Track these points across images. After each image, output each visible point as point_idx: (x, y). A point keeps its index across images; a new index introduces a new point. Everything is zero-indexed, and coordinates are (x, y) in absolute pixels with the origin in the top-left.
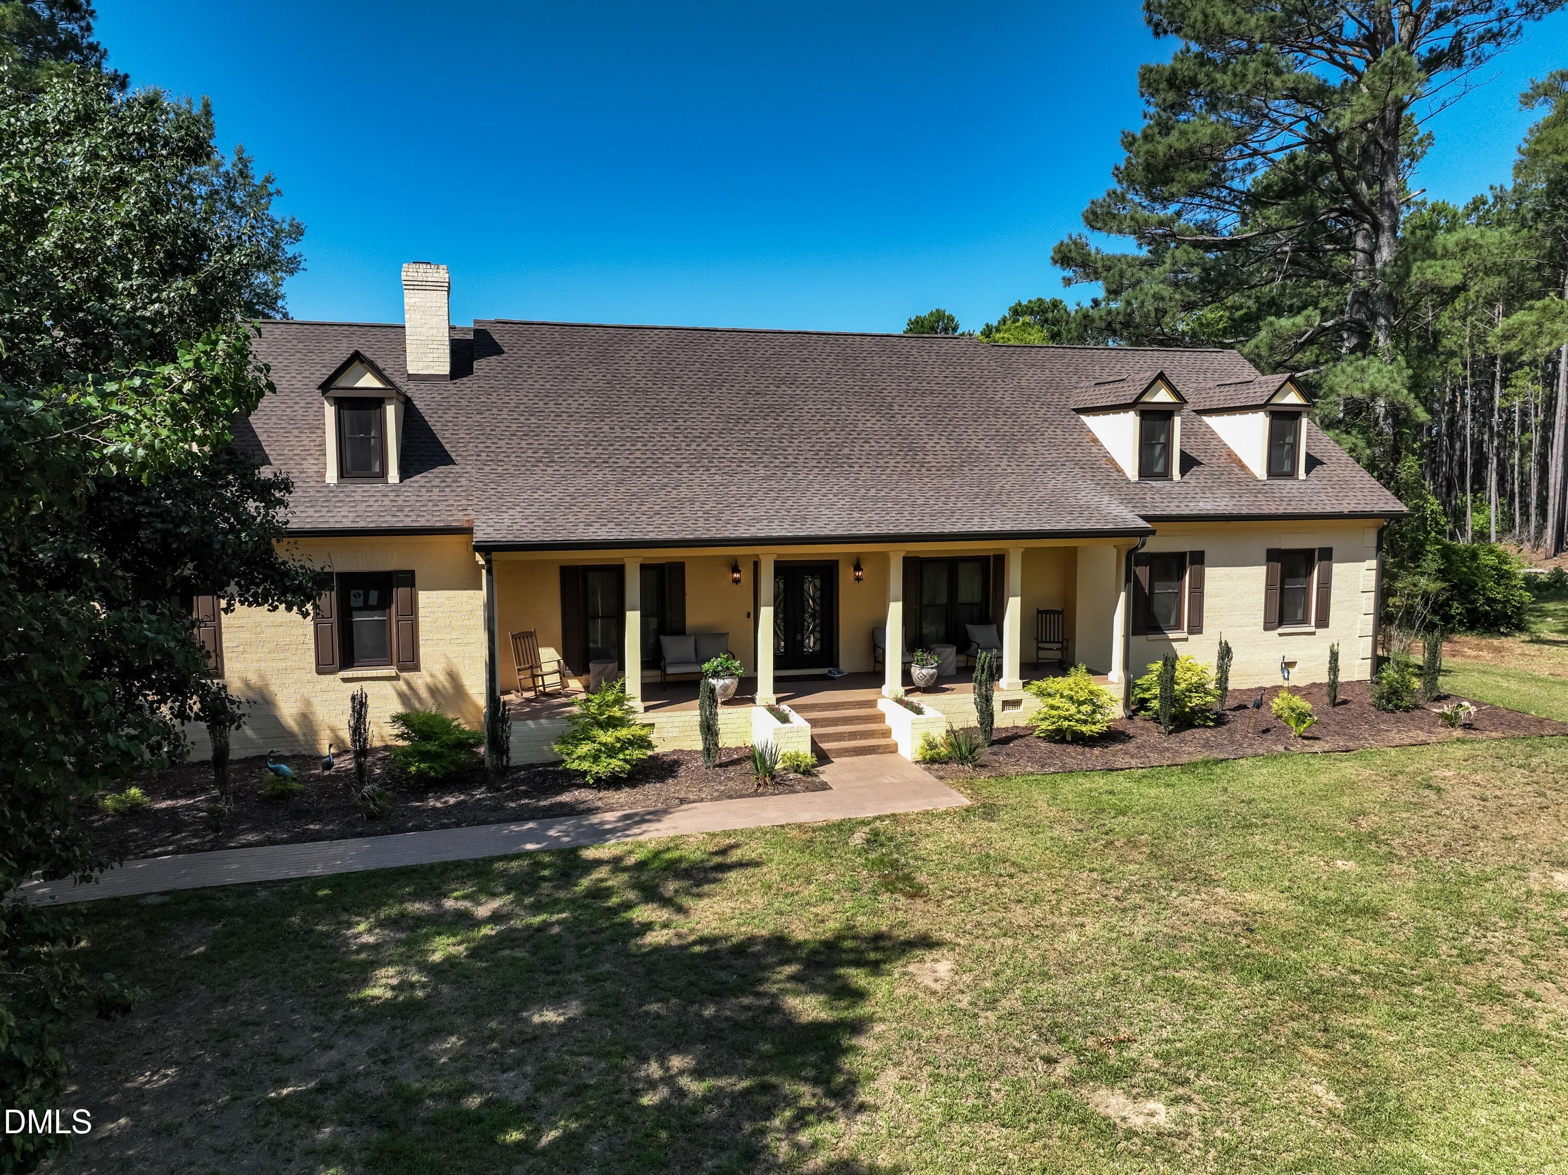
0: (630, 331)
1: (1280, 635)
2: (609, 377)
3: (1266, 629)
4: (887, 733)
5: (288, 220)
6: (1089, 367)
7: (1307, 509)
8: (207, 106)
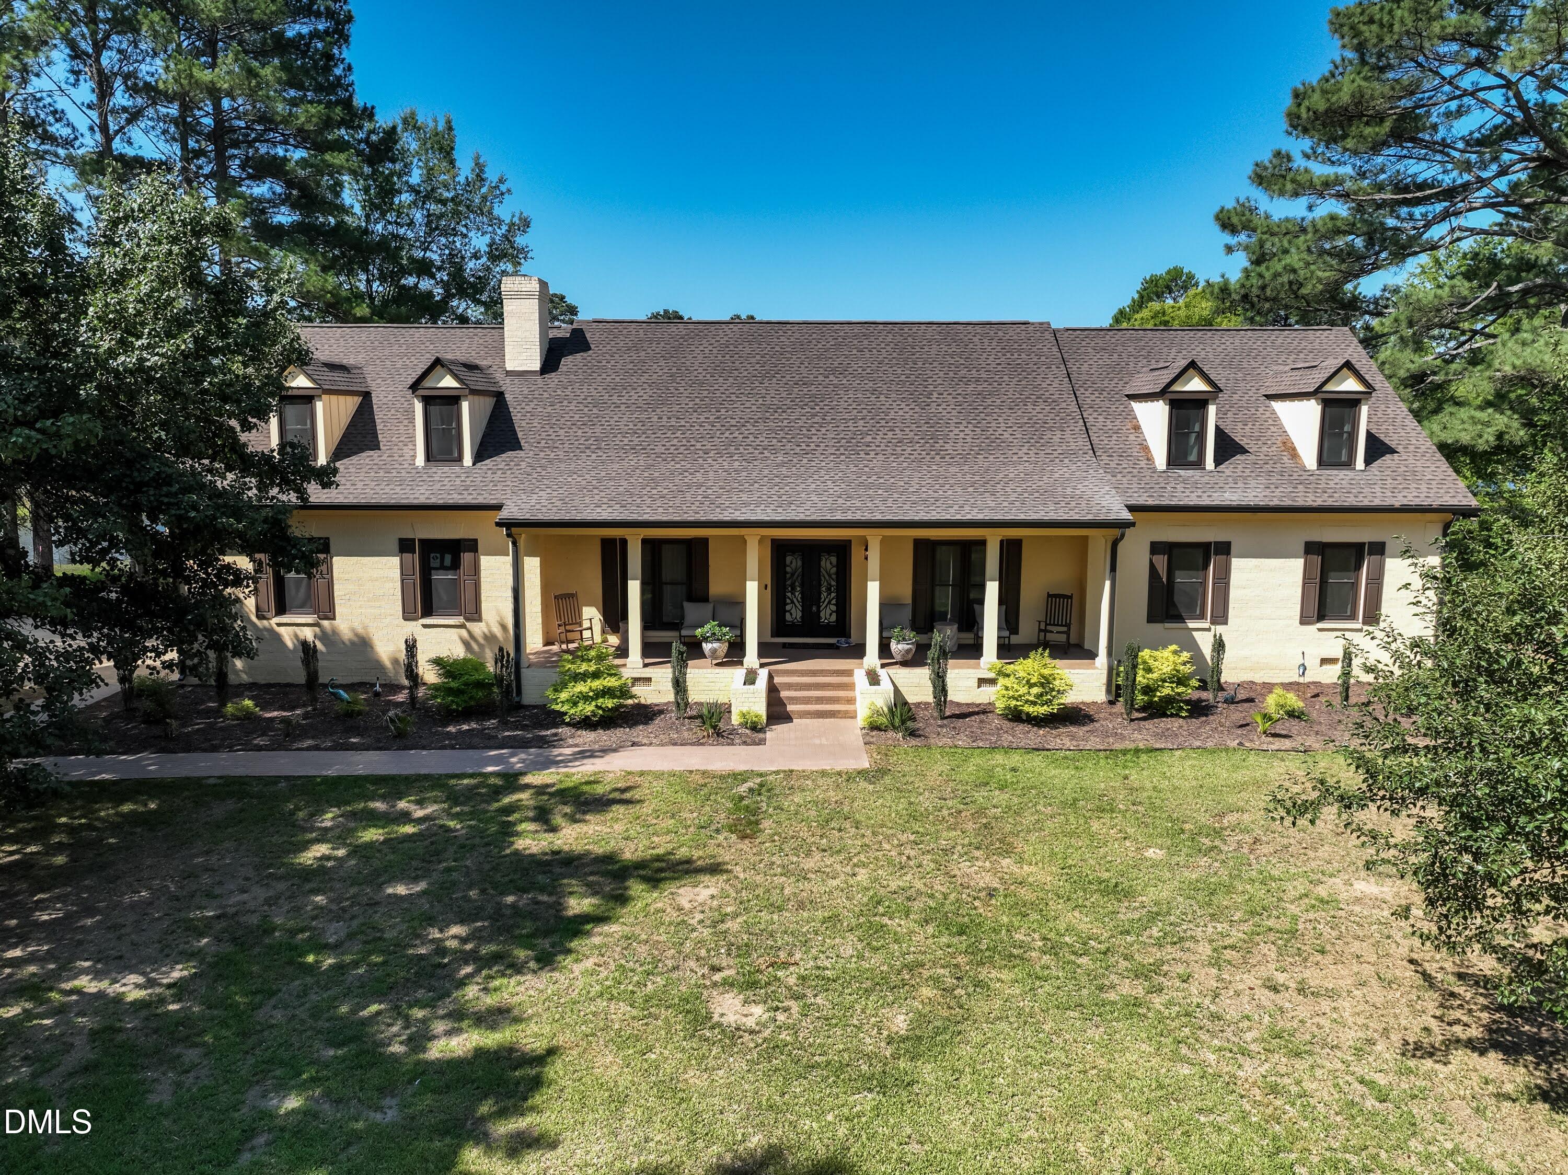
0: (708, 326)
1: (1320, 630)
2: (674, 370)
3: (1302, 623)
4: (851, 701)
5: (517, 215)
6: (1165, 350)
7: (1351, 501)
8: (449, 122)
